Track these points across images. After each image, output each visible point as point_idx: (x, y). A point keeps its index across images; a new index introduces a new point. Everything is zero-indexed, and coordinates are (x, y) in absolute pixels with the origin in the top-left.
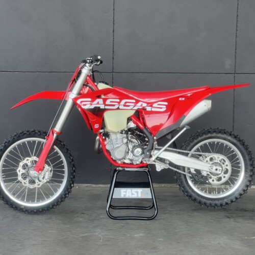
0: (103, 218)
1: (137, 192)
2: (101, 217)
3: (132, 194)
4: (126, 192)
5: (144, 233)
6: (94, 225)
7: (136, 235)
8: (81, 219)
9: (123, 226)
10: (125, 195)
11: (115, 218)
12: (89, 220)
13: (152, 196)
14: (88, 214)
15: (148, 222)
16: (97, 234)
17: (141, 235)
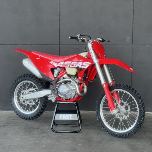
0: (49, 132)
1: (69, 116)
2: (48, 131)
3: (66, 117)
4: (62, 116)
5: (71, 140)
6: (43, 136)
7: (66, 142)
8: (36, 132)
9: (59, 137)
10: (62, 118)
11: (56, 132)
12: (41, 133)
13: (78, 119)
14: (41, 129)
15: (75, 134)
16: (43, 141)
17: (69, 142)
